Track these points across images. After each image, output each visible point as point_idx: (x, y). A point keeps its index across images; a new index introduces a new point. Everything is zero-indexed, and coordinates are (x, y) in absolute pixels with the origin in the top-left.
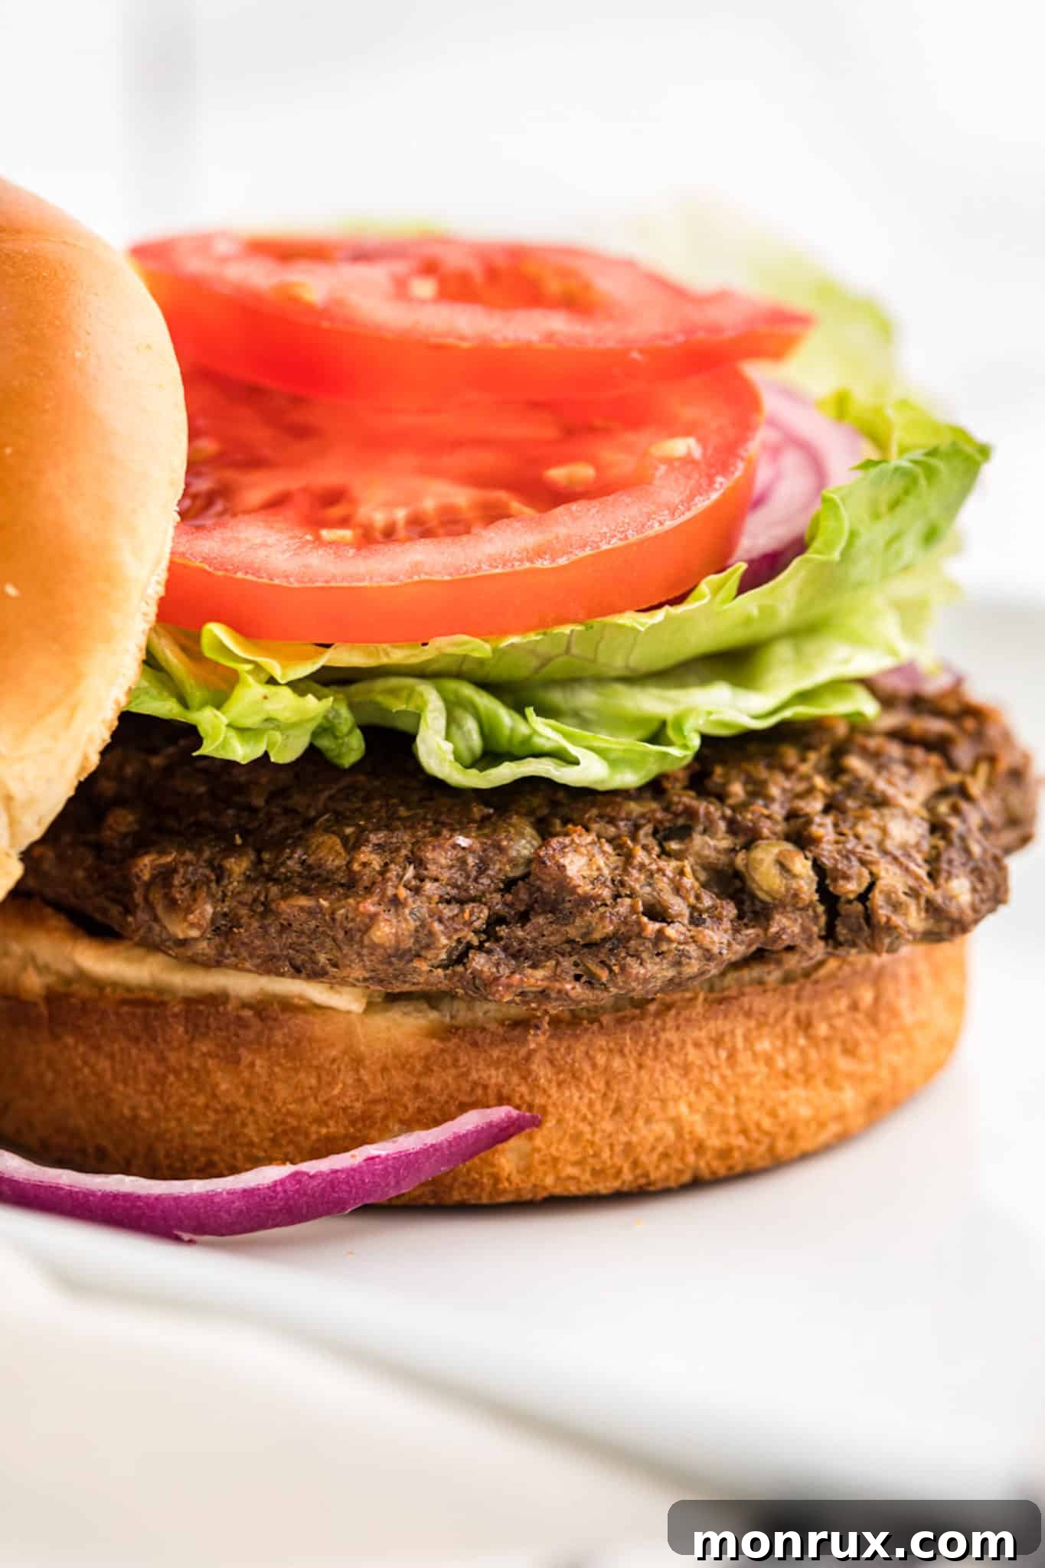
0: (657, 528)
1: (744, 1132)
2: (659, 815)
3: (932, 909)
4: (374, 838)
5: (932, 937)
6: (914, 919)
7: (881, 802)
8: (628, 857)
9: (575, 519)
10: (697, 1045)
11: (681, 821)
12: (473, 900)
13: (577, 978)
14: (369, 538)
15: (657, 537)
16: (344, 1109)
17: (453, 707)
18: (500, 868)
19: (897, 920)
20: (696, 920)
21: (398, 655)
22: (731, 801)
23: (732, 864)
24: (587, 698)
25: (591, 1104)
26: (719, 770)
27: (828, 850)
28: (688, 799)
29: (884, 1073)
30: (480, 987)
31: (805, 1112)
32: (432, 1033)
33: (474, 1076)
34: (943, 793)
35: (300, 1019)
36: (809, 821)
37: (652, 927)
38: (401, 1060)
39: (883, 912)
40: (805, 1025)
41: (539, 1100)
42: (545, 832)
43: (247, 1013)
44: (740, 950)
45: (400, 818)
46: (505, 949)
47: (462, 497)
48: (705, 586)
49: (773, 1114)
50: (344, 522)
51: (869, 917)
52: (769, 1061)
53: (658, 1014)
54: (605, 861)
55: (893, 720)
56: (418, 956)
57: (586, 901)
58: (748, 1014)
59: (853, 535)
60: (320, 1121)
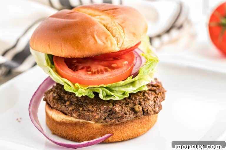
0: (123, 73)
1: (135, 134)
2: (125, 102)
3: (154, 111)
4: (96, 106)
5: (154, 114)
6: (152, 112)
7: (149, 99)
8: (122, 108)
9: (115, 72)
10: (130, 126)
11: (128, 103)
12: (106, 113)
13: (117, 121)
14: (93, 73)
16: (93, 134)
17: (103, 91)
18: (109, 109)
19: (151, 113)
20: (130, 114)
22: (133, 100)
23: (133, 107)
24: (117, 89)
25: (119, 133)
26: (132, 96)
27: (143, 106)
28: (128, 100)
29: (149, 126)
30: (107, 122)
31: (141, 131)
32: (102, 126)
33: (106, 130)
34: (155, 97)
35: (88, 124)
36: (141, 102)
37: (125, 115)
38: (99, 129)
39: (149, 112)
40: (141, 123)
41: (113, 132)
42: (114, 105)
43: (82, 124)
44: (134, 117)
45: (98, 104)
46: (110, 118)
47: (102, 68)
48: (128, 78)
49: (138, 132)
50: (90, 71)
51: (148, 113)
52: (137, 127)
53: (126, 123)
54: (120, 108)
55: (150, 88)
56: (101, 119)
57: (118, 113)
58: (135, 122)
59: (144, 71)
60: (90, 135)
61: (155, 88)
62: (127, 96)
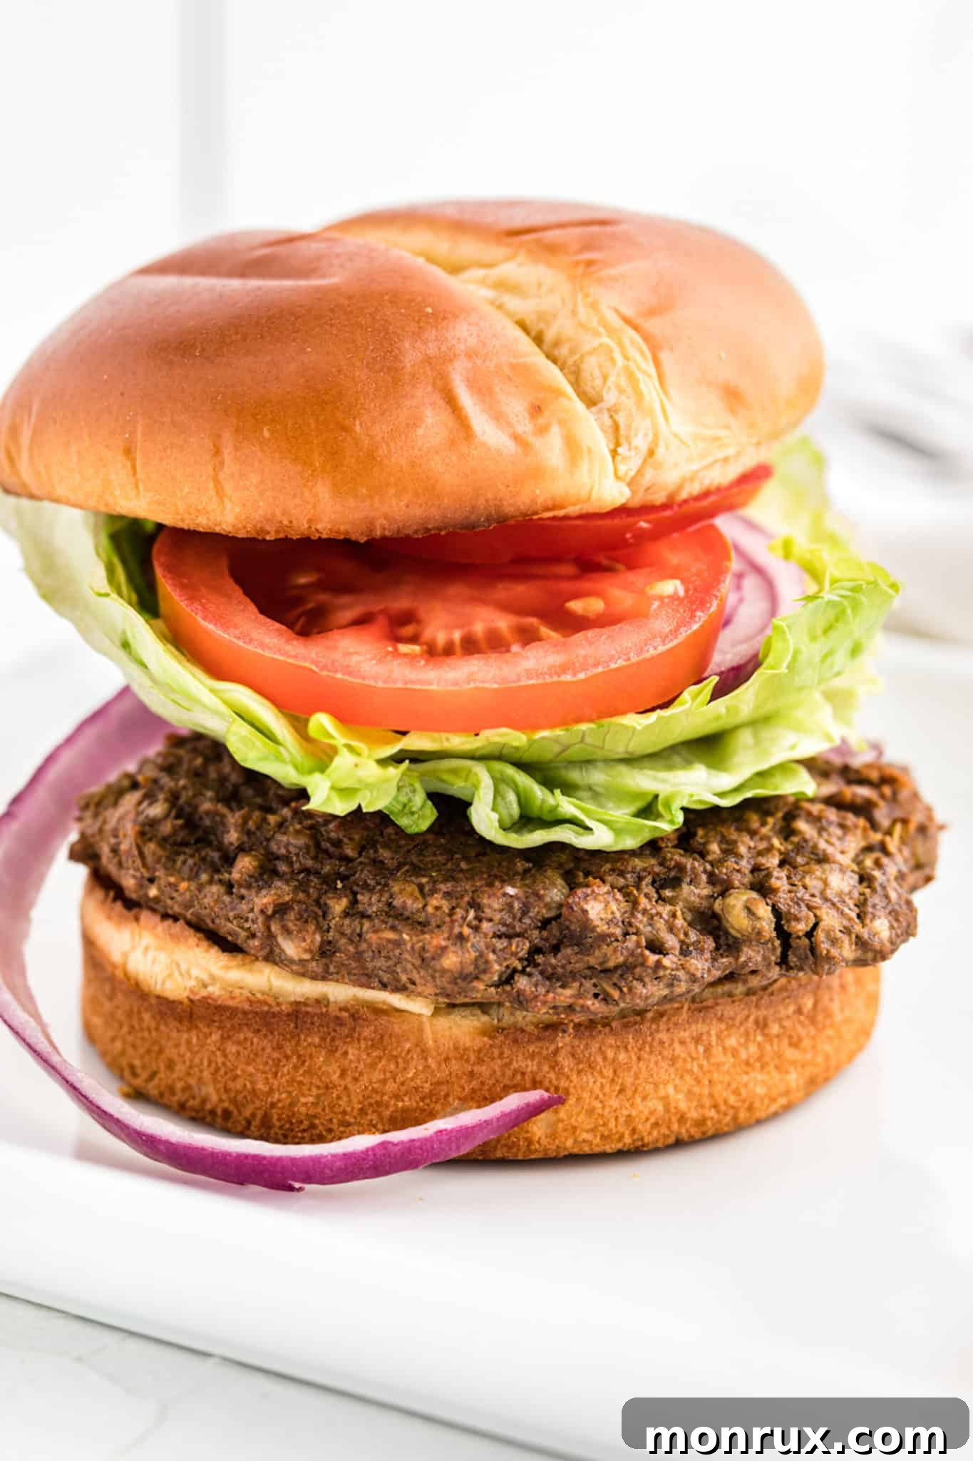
0: (652, 652)
1: (715, 1106)
2: (657, 869)
3: (861, 943)
4: (444, 887)
5: (860, 963)
6: (848, 950)
7: (823, 859)
8: (635, 903)
9: (591, 643)
10: (682, 1043)
11: (673, 874)
12: (518, 935)
13: (596, 996)
14: (434, 653)
15: (653, 658)
16: (416, 1089)
17: (499, 782)
18: (540, 911)
19: (834, 952)
20: (685, 952)
21: (457, 742)
22: (710, 858)
23: (711, 907)
24: (597, 777)
25: (602, 1087)
26: (700, 832)
27: (783, 899)
28: (677, 856)
29: (820, 1059)
30: (521, 1001)
31: (760, 1090)
32: (484, 1032)
33: (515, 1065)
34: (869, 849)
35: (383, 1020)
36: (769, 875)
37: (653, 958)
38: (461, 1053)
39: (824, 946)
40: (762, 1025)
41: (563, 1083)
42: (572, 886)
43: (345, 1014)
44: (717, 974)
45: (462, 871)
46: (542, 973)
47: (503, 623)
48: (686, 695)
49: (736, 1092)
50: (414, 640)
51: (813, 949)
52: (735, 1052)
53: (653, 1020)
54: (617, 907)
55: (829, 788)
56: (477, 978)
57: (603, 937)
58: (721, 1019)
59: (796, 653)
60: (397, 1097)
61: (864, 792)
62: (672, 822)
